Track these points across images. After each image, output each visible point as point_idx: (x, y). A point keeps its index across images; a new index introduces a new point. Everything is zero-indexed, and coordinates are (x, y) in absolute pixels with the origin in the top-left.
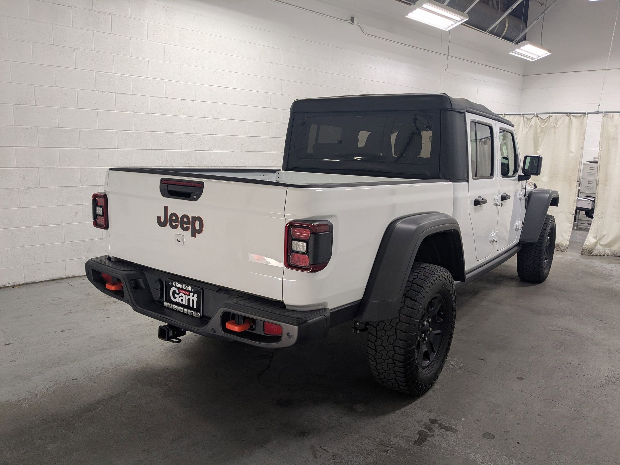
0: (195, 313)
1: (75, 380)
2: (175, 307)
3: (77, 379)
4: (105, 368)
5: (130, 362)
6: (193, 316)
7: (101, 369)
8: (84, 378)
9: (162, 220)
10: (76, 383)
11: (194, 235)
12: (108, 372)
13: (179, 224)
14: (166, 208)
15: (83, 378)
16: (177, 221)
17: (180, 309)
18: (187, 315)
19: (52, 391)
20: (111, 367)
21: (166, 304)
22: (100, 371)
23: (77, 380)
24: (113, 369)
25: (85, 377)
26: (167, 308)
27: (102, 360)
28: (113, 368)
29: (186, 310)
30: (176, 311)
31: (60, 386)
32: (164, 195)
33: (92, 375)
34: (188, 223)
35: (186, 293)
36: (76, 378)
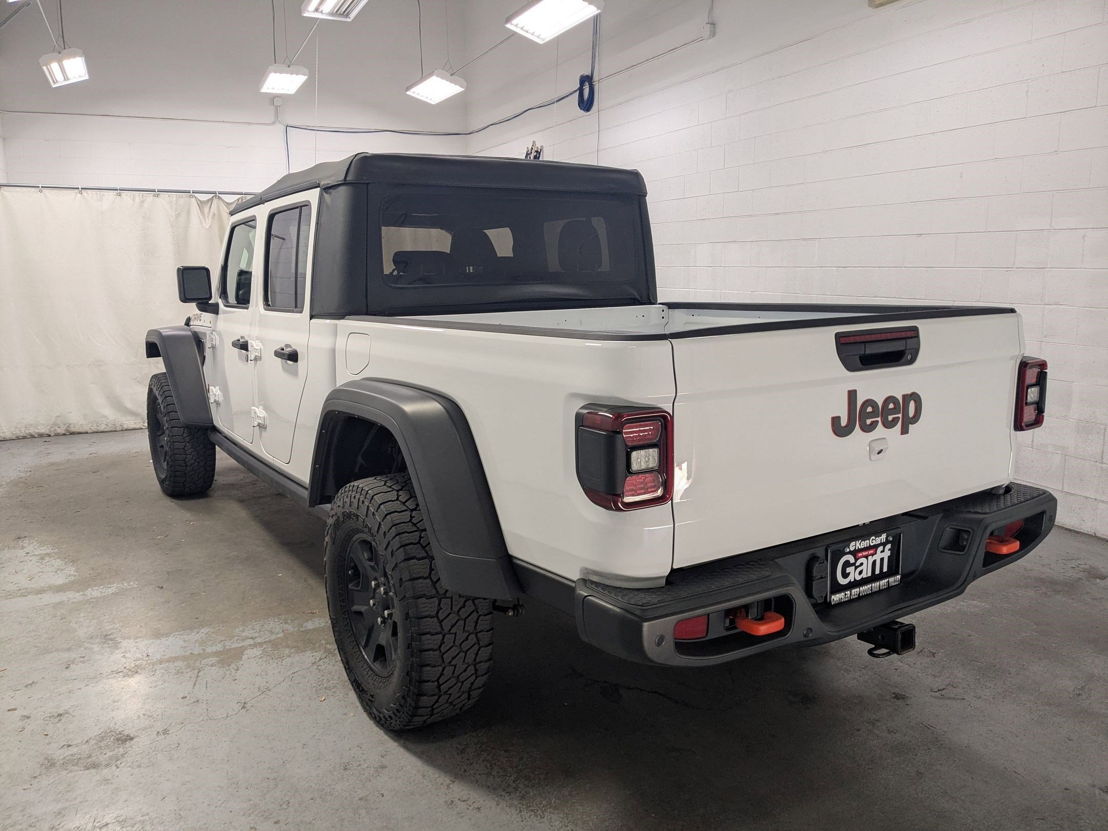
0: (891, 580)
2: (855, 591)
6: (889, 588)
9: (844, 422)
11: (905, 431)
13: (879, 419)
14: (852, 395)
16: (874, 414)
17: (865, 589)
18: (880, 591)
21: (836, 598)
26: (840, 604)
29: (876, 585)
30: (860, 598)
32: (850, 367)
34: (895, 410)
35: (869, 552)
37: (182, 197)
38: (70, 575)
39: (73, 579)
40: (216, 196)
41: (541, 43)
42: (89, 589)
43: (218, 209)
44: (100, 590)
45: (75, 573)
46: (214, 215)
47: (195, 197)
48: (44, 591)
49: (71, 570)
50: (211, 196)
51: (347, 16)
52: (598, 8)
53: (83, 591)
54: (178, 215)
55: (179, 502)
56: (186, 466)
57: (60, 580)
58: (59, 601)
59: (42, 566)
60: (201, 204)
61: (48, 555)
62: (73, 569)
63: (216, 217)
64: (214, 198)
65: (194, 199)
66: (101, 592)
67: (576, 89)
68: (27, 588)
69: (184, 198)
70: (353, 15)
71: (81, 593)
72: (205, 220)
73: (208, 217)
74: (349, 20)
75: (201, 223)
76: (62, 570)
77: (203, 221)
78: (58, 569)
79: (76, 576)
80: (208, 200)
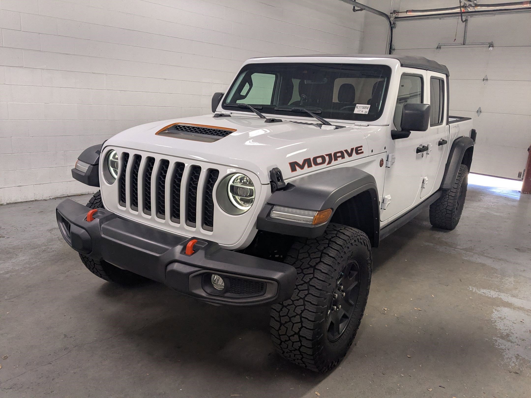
38: (498, 312)
39: (498, 308)
42: (494, 297)
44: (489, 294)
45: (494, 311)
48: (518, 308)
49: (495, 315)
53: (498, 297)
57: (506, 311)
58: (513, 298)
59: (512, 328)
61: (502, 337)
62: (493, 315)
66: (490, 292)
68: (527, 315)
71: (499, 297)
76: (500, 318)
78: (503, 319)
79: (495, 310)
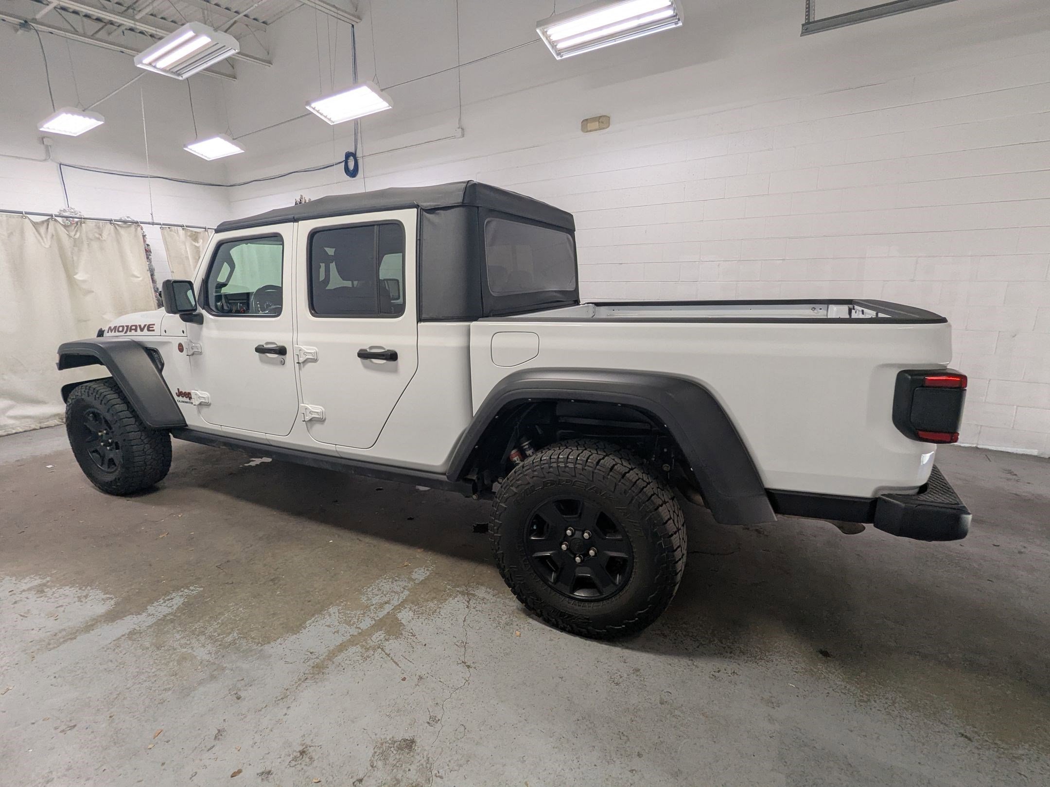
1: (966, 737)
3: (963, 735)
4: (889, 714)
5: (831, 689)
7: (898, 719)
8: (945, 724)
10: (968, 727)
12: (890, 702)
15: (946, 728)
19: (1027, 746)
20: (875, 707)
22: (904, 715)
23: (962, 731)
24: (875, 701)
25: (942, 726)
27: (878, 738)
28: (873, 702)
31: (1006, 746)
33: (926, 721)
36: (963, 738)
37: (14, 217)
40: (52, 218)
41: (331, 124)
43: (56, 230)
46: (53, 235)
47: (29, 219)
48: (91, 626)
50: (46, 218)
51: (179, 75)
52: (390, 105)
54: (11, 234)
55: (138, 499)
56: (146, 465)
60: (35, 225)
63: (55, 237)
64: (50, 220)
65: (27, 220)
67: (341, 161)
69: (15, 220)
70: (185, 76)
72: (44, 242)
73: (46, 237)
74: (180, 78)
75: (40, 242)
77: (41, 241)
80: (43, 222)
